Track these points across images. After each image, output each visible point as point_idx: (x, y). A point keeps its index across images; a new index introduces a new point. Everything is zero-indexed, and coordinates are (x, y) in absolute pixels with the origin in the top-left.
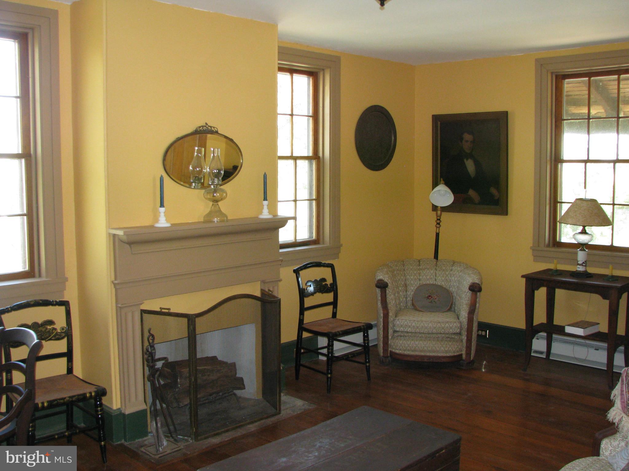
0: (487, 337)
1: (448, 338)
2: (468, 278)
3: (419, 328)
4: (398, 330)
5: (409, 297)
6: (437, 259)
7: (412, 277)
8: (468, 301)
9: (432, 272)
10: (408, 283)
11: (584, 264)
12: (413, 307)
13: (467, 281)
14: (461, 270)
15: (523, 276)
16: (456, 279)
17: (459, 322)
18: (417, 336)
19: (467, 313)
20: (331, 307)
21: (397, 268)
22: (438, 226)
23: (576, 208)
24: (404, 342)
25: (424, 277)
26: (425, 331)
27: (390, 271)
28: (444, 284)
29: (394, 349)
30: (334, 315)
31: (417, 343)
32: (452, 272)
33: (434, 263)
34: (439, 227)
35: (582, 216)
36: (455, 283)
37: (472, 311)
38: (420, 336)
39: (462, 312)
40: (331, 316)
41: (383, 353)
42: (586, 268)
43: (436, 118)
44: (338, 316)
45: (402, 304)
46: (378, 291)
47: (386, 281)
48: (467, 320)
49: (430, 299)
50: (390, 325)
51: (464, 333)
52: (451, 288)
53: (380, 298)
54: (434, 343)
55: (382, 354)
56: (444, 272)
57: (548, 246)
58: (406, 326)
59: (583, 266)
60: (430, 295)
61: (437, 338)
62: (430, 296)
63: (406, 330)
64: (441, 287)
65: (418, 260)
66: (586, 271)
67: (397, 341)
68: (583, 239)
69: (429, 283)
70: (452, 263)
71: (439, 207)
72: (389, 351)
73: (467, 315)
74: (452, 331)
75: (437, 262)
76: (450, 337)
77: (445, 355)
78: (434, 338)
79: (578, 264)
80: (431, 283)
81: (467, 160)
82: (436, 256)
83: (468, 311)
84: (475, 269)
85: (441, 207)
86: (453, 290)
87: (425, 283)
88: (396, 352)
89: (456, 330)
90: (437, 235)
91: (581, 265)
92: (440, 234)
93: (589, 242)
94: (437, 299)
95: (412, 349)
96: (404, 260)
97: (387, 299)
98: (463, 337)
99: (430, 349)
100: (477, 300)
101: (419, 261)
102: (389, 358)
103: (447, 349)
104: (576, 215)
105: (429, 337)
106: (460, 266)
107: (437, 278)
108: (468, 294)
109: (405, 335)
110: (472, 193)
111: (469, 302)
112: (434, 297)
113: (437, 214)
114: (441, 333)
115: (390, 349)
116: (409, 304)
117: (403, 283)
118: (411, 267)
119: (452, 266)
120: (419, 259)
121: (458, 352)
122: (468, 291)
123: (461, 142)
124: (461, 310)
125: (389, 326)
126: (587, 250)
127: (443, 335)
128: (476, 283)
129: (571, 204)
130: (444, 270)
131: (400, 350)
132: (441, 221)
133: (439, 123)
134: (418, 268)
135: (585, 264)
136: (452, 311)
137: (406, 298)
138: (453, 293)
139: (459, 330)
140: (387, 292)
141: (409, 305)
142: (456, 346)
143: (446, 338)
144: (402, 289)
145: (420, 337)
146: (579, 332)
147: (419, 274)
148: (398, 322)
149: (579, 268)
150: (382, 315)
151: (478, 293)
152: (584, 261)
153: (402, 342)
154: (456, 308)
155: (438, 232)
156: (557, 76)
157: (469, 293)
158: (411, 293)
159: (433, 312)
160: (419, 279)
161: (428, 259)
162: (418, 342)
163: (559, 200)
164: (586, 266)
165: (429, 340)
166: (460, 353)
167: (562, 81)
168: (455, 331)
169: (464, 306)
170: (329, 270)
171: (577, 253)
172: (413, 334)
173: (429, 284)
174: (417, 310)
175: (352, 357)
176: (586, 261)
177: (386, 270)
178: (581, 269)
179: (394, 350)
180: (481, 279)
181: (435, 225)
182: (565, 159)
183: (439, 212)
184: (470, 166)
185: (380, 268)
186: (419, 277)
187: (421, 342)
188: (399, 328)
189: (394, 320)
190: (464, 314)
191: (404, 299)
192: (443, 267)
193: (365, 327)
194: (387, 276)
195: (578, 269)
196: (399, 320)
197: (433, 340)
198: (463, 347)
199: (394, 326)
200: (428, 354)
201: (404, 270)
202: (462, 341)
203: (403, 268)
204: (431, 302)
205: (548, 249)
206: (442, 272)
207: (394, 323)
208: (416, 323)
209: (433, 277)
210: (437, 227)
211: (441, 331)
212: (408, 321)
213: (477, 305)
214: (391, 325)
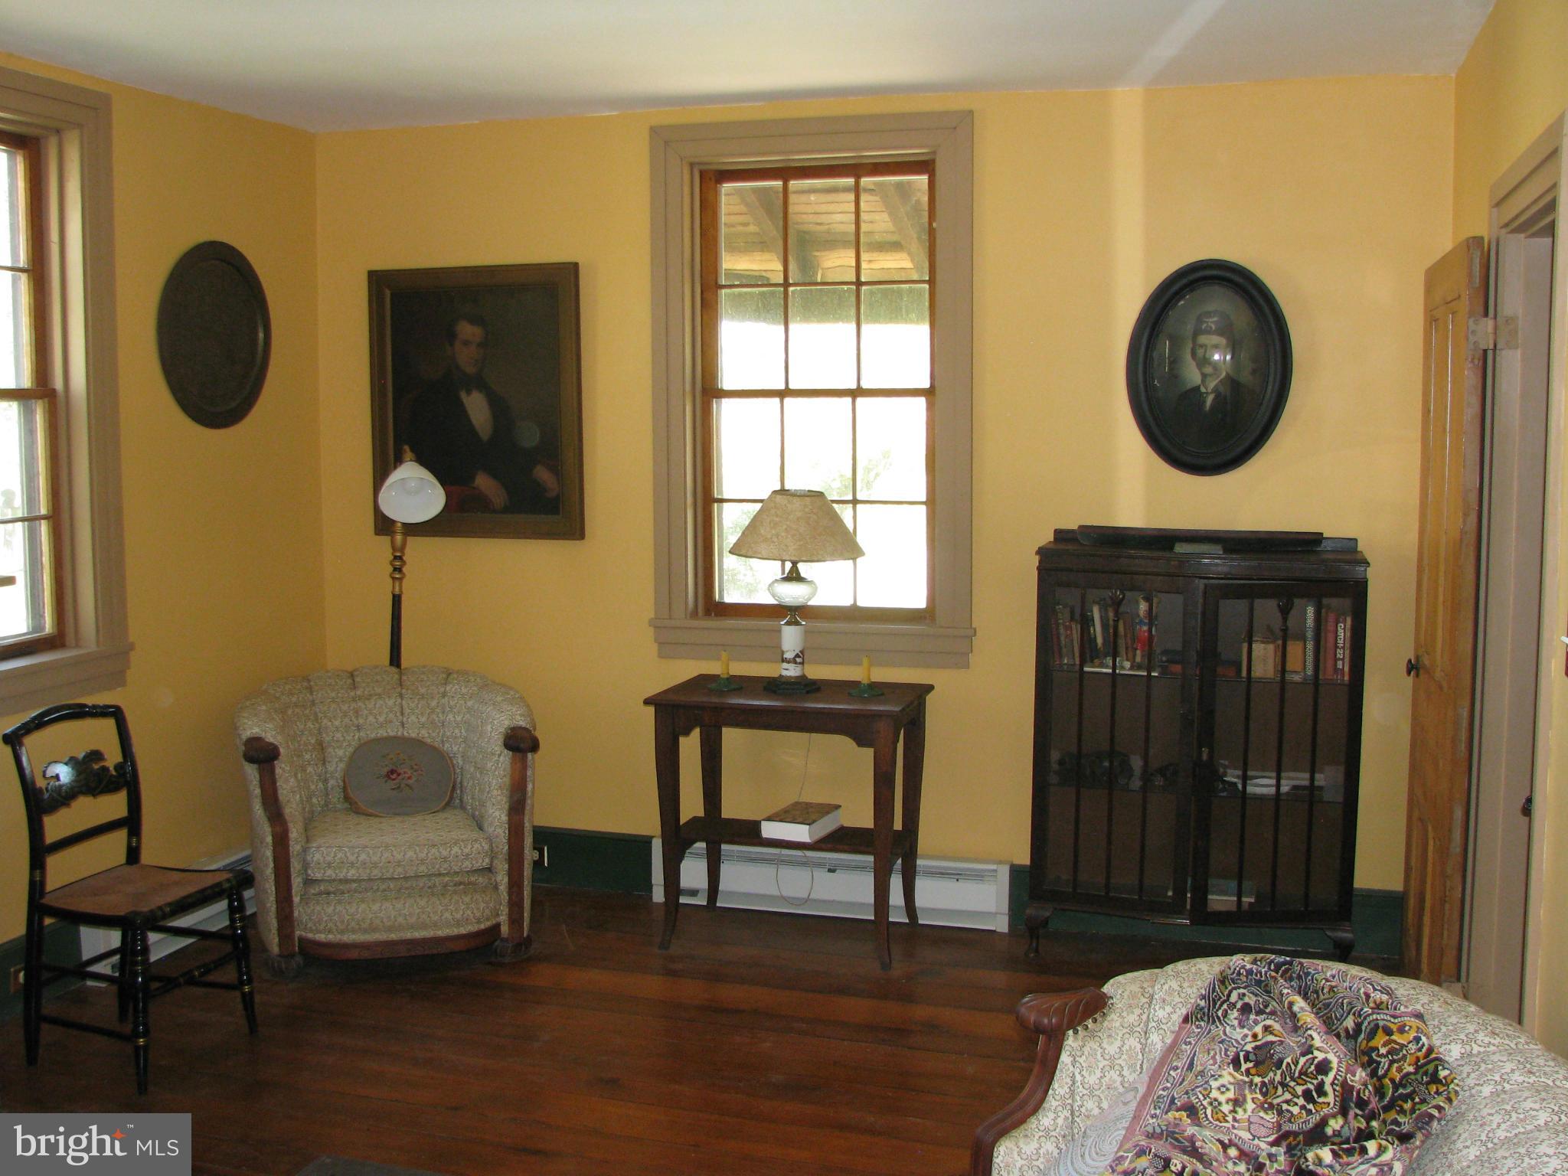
0: (546, 865)
1: (461, 883)
2: (498, 716)
3: (381, 865)
4: (319, 876)
5: (332, 777)
6: (398, 666)
7: (337, 723)
8: (504, 779)
9: (390, 702)
10: (327, 739)
11: (798, 660)
12: (346, 805)
13: (495, 722)
14: (472, 694)
15: (647, 702)
16: (459, 719)
17: (486, 839)
18: (375, 888)
19: (505, 812)
20: (121, 836)
21: (294, 699)
22: (397, 576)
23: (777, 516)
24: (339, 908)
25: (371, 718)
26: (396, 873)
27: (276, 711)
28: (427, 735)
29: (311, 931)
30: (133, 855)
31: (376, 907)
32: (445, 701)
33: (394, 678)
34: (400, 579)
35: (793, 536)
36: (457, 731)
37: (518, 806)
38: (383, 887)
39: (491, 811)
40: (123, 859)
41: (280, 945)
42: (803, 669)
43: (378, 280)
44: (147, 857)
45: (314, 800)
46: (251, 771)
47: (271, 740)
48: (507, 832)
49: (394, 779)
50: (295, 866)
51: (500, 867)
52: (447, 745)
53: (258, 791)
54: (423, 903)
55: (275, 949)
56: (423, 702)
57: (694, 614)
58: (342, 863)
59: (796, 663)
60: (395, 768)
61: (429, 887)
62: (392, 772)
63: (341, 876)
64: (419, 743)
65: (346, 671)
66: (803, 677)
67: (318, 908)
68: (792, 594)
69: (385, 734)
70: (444, 676)
71: (399, 525)
72: (296, 939)
73: (504, 818)
74: (470, 866)
75: (401, 674)
76: (464, 882)
77: (455, 931)
78: (422, 888)
79: (784, 660)
80: (392, 734)
81: (469, 392)
82: (395, 659)
83: (508, 804)
84: (511, 688)
85: (404, 524)
86: (453, 748)
87: (373, 736)
88: (317, 939)
89: (481, 861)
90: (397, 601)
91: (794, 661)
92: (404, 599)
93: (809, 599)
94: (414, 779)
95: (364, 926)
96: (310, 675)
97: (280, 792)
98: (499, 878)
99: (413, 920)
100: (529, 773)
101: (352, 675)
102: (299, 959)
103: (458, 916)
104: (777, 536)
105: (407, 888)
106: (468, 682)
107: (405, 719)
108: (502, 758)
109: (340, 888)
110: (483, 482)
111: (507, 780)
112: (405, 773)
113: (393, 542)
114: (440, 875)
115: (298, 933)
116: (336, 797)
117: (313, 741)
118: (333, 695)
119: (446, 684)
120: (350, 669)
121: (488, 919)
122: (501, 752)
123: (452, 345)
124: (488, 804)
125: (292, 869)
126: (804, 623)
127: (447, 879)
128: (521, 728)
129: (758, 506)
130: (423, 697)
131: (330, 932)
132: (404, 563)
133: (388, 293)
134: (352, 694)
135: (800, 658)
136: (455, 808)
137: (326, 781)
138: (454, 757)
139: (487, 860)
140: (278, 771)
141: (335, 800)
142: (482, 905)
143: (455, 885)
144: (314, 756)
145: (385, 890)
146: (799, 833)
147: (357, 712)
148: (317, 856)
149: (787, 669)
150: (269, 839)
151: (530, 755)
152: (797, 651)
153: (334, 910)
154: (467, 798)
155: (397, 591)
156: (702, 174)
157: (506, 757)
158: (336, 767)
159: (407, 814)
160: (358, 726)
161: (376, 667)
162: (378, 905)
163: (716, 496)
164: (802, 663)
165: (409, 896)
166: (494, 922)
167: (716, 186)
168: (477, 863)
169: (495, 792)
170: (110, 723)
171: (780, 631)
172: (364, 885)
173: (386, 738)
174: (358, 811)
175: (202, 975)
176: (802, 652)
177: (264, 708)
178: (791, 671)
179: (310, 936)
180: (530, 714)
181: (388, 574)
182: (726, 387)
183: (399, 538)
184: (477, 408)
185: (248, 703)
186: (357, 720)
187: (387, 904)
188: (323, 872)
189: (305, 850)
190: (497, 816)
191: (321, 785)
192: (420, 688)
193: (234, 882)
194: (271, 726)
195: (785, 673)
196: (322, 849)
197: (421, 896)
198: (501, 904)
199: (306, 866)
200: (409, 935)
201: (313, 703)
202: (496, 888)
203: (311, 698)
204: (399, 787)
205: (695, 623)
206: (418, 701)
207: (304, 860)
208: (369, 853)
209: (396, 716)
210: (394, 579)
211: (442, 869)
212: (347, 850)
213: (530, 787)
214: (296, 864)
